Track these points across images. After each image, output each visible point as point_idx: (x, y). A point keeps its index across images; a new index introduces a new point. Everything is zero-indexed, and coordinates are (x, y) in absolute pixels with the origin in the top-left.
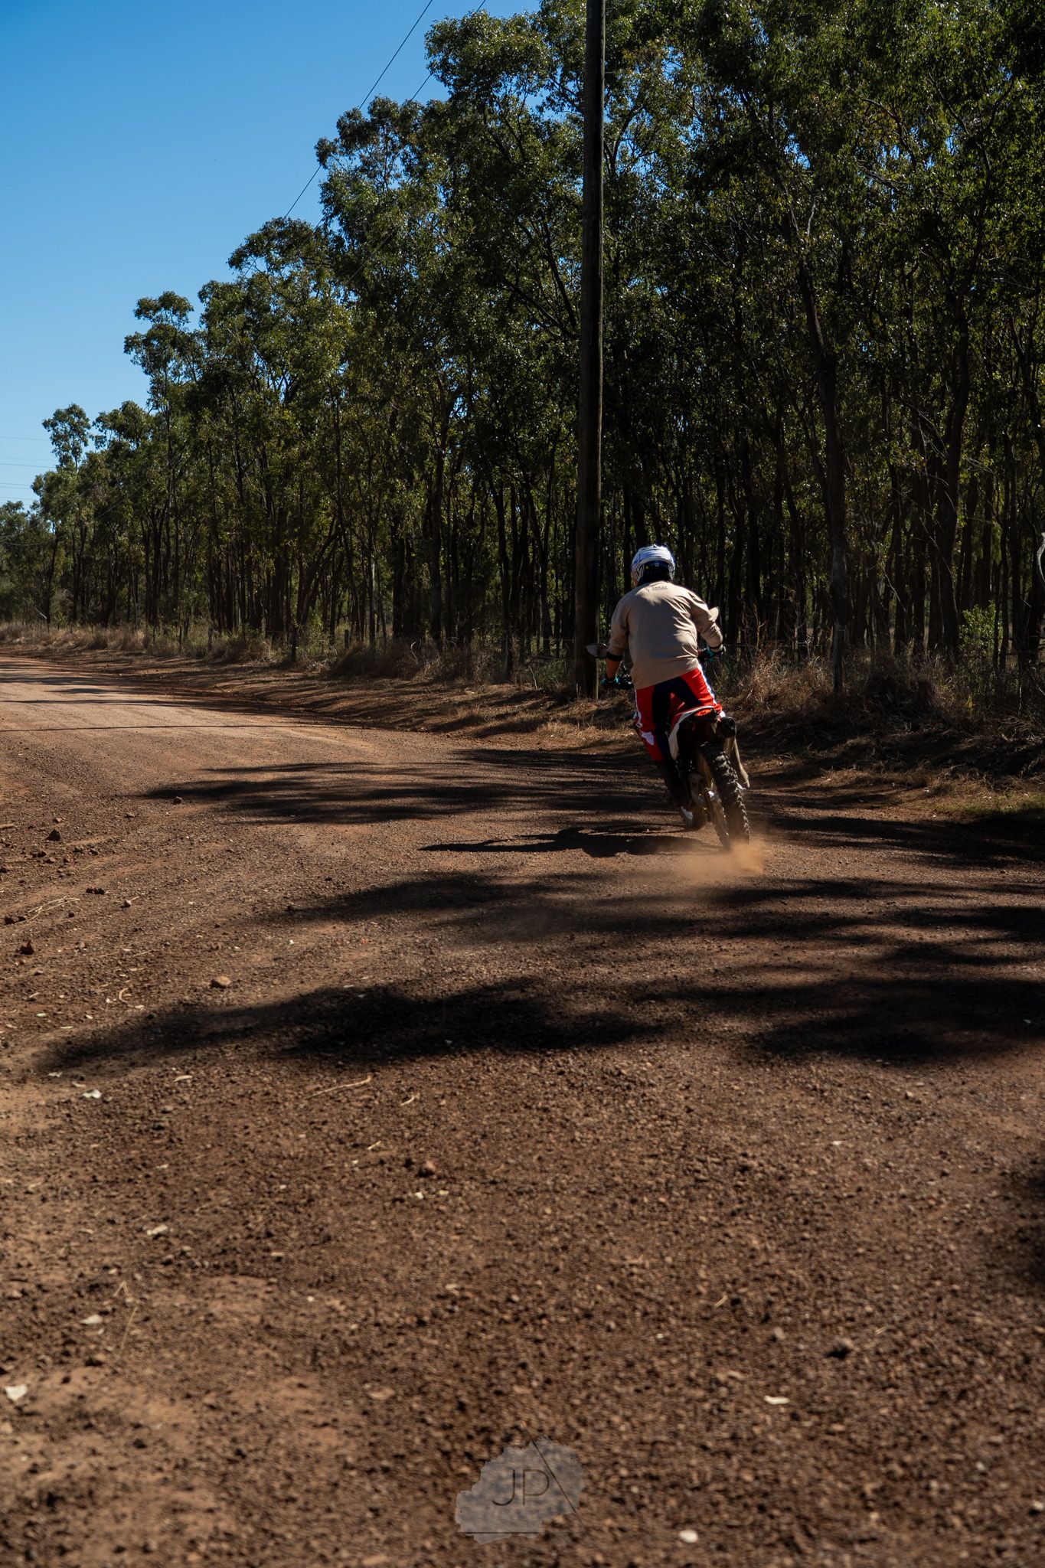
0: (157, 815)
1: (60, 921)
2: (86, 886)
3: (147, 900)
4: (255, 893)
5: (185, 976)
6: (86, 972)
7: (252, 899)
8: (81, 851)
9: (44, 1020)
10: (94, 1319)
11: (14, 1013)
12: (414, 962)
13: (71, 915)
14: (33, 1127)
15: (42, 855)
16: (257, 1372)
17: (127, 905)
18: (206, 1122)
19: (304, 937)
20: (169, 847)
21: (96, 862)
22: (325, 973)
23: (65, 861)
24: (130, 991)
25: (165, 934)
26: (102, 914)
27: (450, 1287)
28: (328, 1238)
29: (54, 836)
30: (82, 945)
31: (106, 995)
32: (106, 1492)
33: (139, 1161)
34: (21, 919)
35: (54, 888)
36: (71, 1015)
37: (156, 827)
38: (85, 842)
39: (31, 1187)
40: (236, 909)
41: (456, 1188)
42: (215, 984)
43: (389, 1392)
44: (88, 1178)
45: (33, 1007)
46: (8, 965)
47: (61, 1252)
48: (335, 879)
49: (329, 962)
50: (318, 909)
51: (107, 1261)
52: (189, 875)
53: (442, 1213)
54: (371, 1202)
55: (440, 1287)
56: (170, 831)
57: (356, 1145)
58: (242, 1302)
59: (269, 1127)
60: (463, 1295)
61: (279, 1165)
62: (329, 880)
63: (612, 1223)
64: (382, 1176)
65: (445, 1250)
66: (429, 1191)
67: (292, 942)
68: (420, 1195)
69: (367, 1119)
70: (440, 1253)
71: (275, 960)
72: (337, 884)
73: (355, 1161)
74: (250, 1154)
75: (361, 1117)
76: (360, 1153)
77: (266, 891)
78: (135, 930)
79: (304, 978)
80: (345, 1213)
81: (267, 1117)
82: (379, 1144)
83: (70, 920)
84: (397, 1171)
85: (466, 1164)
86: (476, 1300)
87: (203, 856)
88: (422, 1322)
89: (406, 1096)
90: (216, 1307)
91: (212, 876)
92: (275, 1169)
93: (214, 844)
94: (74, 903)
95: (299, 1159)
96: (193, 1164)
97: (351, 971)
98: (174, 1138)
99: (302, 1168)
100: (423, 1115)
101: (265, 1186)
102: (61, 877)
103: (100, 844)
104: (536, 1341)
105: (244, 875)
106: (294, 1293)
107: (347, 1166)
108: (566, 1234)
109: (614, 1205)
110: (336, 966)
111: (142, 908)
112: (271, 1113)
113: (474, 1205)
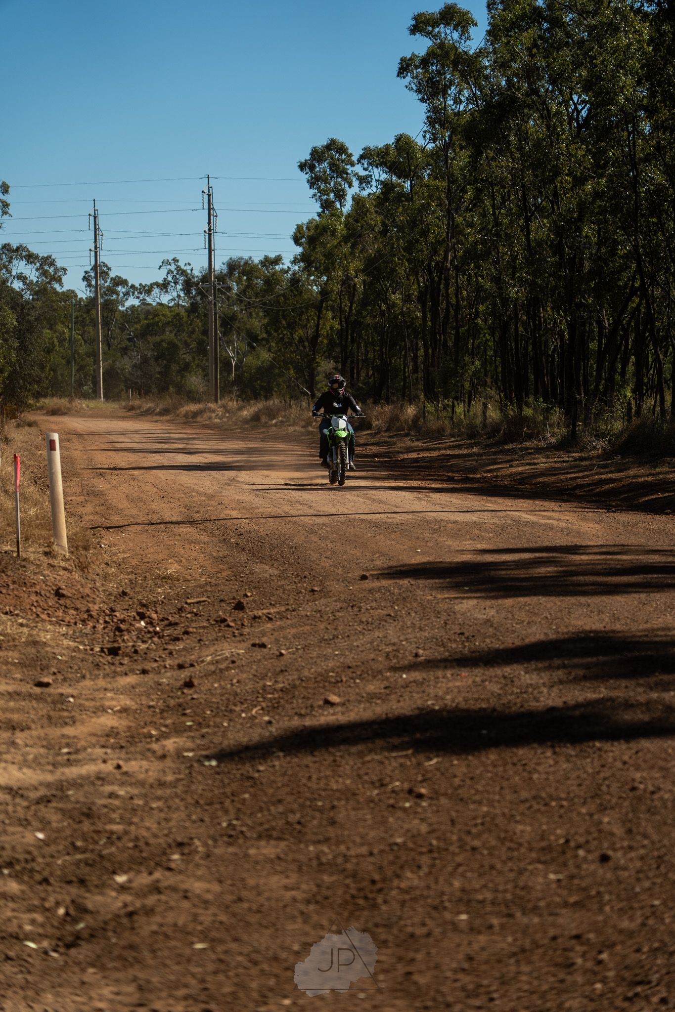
0: (341, 589)
1: (222, 666)
2: (252, 642)
3: (300, 651)
4: (394, 644)
5: (308, 698)
6: (232, 698)
7: (389, 649)
8: (260, 617)
9: (190, 727)
10: (176, 857)
11: (169, 722)
12: (495, 688)
13: (233, 662)
14: (164, 779)
15: (224, 620)
16: (265, 873)
17: (281, 655)
18: (284, 774)
19: (415, 674)
20: (339, 614)
21: (269, 625)
22: (420, 695)
23: (243, 625)
24: (263, 709)
25: (306, 673)
26: (260, 660)
27: (399, 840)
28: (335, 823)
29: (239, 607)
30: (235, 681)
31: (243, 711)
32: (158, 909)
33: (229, 794)
34: (192, 665)
35: (226, 644)
36: (212, 723)
37: (335, 598)
38: (265, 611)
39: (154, 805)
41: (434, 802)
42: (327, 702)
43: (334, 878)
44: (193, 802)
45: (183, 719)
46: (172, 694)
47: (166, 832)
48: (467, 634)
49: (427, 690)
51: (193, 836)
52: (345, 633)
53: (416, 813)
54: (373, 808)
55: (391, 841)
56: (345, 601)
57: (382, 785)
58: (269, 850)
59: (326, 777)
60: (405, 843)
61: (323, 793)
62: (462, 634)
63: (523, 814)
64: (389, 798)
65: (406, 826)
66: (416, 803)
67: (404, 676)
68: (407, 805)
69: (397, 772)
70: (402, 828)
71: (386, 688)
72: (467, 638)
73: (376, 792)
74: (306, 789)
75: (393, 771)
76: (383, 789)
77: (404, 643)
78: (282, 671)
79: (401, 699)
80: (353, 813)
81: (328, 773)
82: (398, 783)
83: (231, 665)
84: (402, 795)
85: (450, 791)
86: (410, 845)
87: (364, 619)
88: (371, 854)
89: (431, 759)
90: (252, 852)
91: (363, 634)
92: (320, 795)
93: (380, 611)
94: (238, 654)
95: (337, 790)
96: (266, 794)
97: (440, 693)
98: (258, 782)
99: (337, 794)
100: (438, 769)
101: (308, 803)
102: (235, 636)
103: (278, 613)
104: (434, 859)
105: (392, 632)
106: (302, 846)
107: (368, 794)
108: (488, 819)
109: (531, 807)
110: (431, 691)
111: (294, 656)
112: (333, 771)
113: (440, 809)
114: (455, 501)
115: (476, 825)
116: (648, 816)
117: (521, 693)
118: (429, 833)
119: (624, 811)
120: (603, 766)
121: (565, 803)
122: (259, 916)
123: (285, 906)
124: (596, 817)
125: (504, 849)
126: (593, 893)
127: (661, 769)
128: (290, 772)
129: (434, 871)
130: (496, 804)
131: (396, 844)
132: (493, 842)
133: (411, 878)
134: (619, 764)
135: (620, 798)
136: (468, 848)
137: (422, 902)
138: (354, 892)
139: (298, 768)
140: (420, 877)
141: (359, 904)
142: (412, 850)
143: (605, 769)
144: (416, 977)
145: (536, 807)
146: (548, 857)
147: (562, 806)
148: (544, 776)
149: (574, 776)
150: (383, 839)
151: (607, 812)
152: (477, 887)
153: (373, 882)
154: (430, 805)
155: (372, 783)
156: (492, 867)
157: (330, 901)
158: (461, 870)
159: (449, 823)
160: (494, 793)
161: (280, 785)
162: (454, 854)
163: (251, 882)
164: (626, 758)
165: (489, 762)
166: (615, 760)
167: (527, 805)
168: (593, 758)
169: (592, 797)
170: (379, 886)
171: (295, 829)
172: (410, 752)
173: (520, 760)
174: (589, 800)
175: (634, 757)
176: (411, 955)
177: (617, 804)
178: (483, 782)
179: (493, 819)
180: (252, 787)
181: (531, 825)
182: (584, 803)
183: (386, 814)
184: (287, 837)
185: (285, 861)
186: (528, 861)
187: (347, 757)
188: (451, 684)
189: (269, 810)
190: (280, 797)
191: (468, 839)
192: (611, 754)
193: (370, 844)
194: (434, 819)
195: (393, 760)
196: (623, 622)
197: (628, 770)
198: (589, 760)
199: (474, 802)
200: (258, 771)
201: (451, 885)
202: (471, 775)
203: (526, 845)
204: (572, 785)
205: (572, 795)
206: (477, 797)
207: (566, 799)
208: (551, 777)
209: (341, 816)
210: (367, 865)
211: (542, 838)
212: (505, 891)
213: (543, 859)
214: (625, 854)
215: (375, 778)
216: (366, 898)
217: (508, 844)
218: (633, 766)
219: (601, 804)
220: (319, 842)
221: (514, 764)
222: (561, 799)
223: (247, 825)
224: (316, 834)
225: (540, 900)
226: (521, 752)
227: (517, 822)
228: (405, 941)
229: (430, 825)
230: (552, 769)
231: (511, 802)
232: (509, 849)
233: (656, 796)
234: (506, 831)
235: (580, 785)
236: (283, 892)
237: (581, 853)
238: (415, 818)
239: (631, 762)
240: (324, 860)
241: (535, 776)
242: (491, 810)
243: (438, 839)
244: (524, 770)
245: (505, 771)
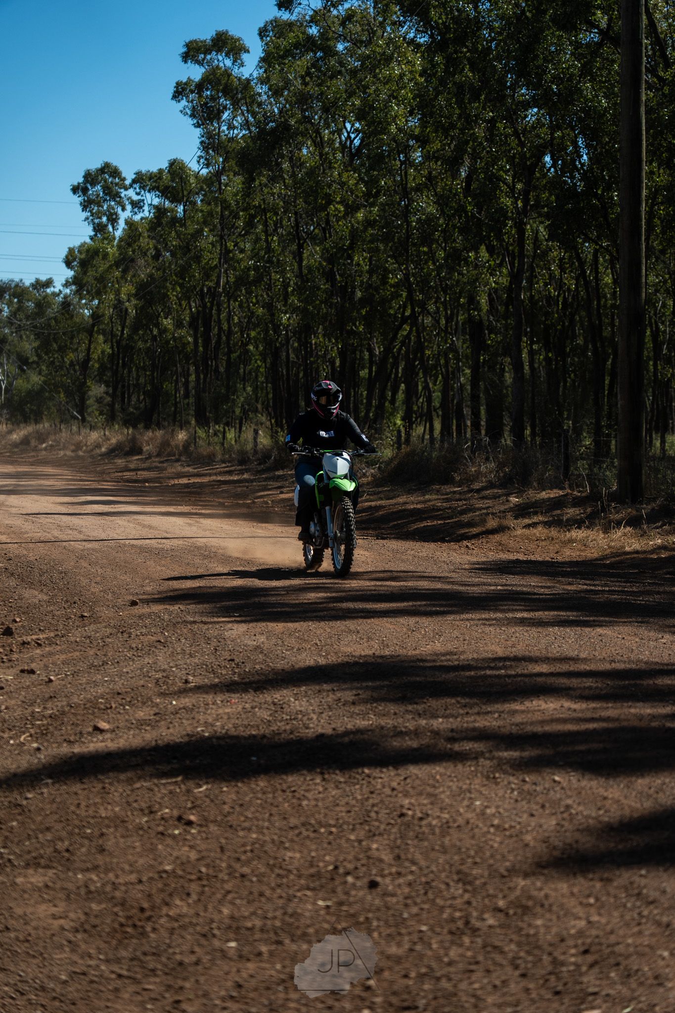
0: (111, 615)
2: (20, 668)
3: (70, 678)
4: (164, 671)
5: (77, 725)
7: (159, 675)
8: (28, 643)
12: (265, 715)
13: (2, 689)
16: (32, 901)
17: (51, 681)
18: (53, 802)
20: (109, 640)
21: (38, 651)
22: (190, 722)
23: (11, 650)
24: (31, 736)
25: (75, 699)
26: (28, 687)
27: (168, 868)
28: (104, 850)
29: (8, 632)
30: (3, 707)
31: (11, 738)
37: (104, 624)
38: (34, 637)
41: (204, 829)
42: (96, 728)
43: (103, 906)
48: (237, 660)
49: (197, 716)
52: (115, 659)
53: (186, 839)
54: (142, 836)
55: (161, 868)
56: (115, 627)
57: (151, 812)
58: (36, 878)
59: (95, 804)
60: (174, 871)
61: (92, 821)
62: (233, 660)
63: (292, 841)
64: (158, 825)
65: (175, 854)
66: (185, 830)
67: (174, 703)
68: (177, 832)
69: (166, 799)
70: (171, 855)
71: (155, 715)
72: (237, 665)
73: (145, 819)
74: (75, 817)
75: (162, 798)
76: (152, 815)
77: (174, 669)
78: (51, 697)
79: (171, 726)
80: (122, 840)
81: (98, 800)
82: (167, 811)
84: (171, 822)
85: (219, 818)
86: (180, 873)
87: (134, 646)
88: (140, 881)
89: (201, 787)
90: (19, 880)
91: (133, 660)
92: (88, 822)
93: (150, 637)
94: (7, 680)
95: (107, 818)
96: (34, 821)
97: (210, 720)
98: (26, 810)
99: (107, 822)
100: (207, 796)
101: (77, 831)
102: (3, 662)
103: (47, 639)
104: (204, 886)
105: (162, 658)
106: (70, 874)
107: (137, 821)
108: (257, 846)
109: (300, 833)
110: (201, 717)
111: (64, 683)
112: (102, 798)
113: (210, 836)
114: (225, 527)
115: (245, 852)
116: (416, 842)
117: (291, 719)
118: (198, 860)
119: (392, 837)
120: (372, 793)
121: (334, 830)
122: (26, 945)
123: (53, 935)
124: (364, 843)
125: (273, 876)
126: (362, 919)
127: (430, 795)
128: (58, 800)
129: (203, 898)
130: (265, 831)
131: (166, 871)
132: (263, 870)
133: (180, 906)
134: (387, 791)
135: (389, 824)
136: (237, 875)
137: (191, 930)
138: (122, 920)
139: (67, 796)
140: (189, 905)
141: (127, 932)
142: (181, 877)
143: (374, 796)
144: (184, 1006)
145: (305, 833)
146: (317, 883)
147: (331, 833)
148: (313, 803)
149: (343, 803)
150: (152, 866)
151: (376, 838)
152: (246, 914)
153: (142, 910)
154: (199, 832)
155: (142, 810)
156: (261, 894)
157: (98, 929)
158: (230, 897)
159: (218, 850)
160: (263, 820)
161: (48, 812)
162: (223, 881)
163: (19, 911)
164: (394, 784)
165: (259, 788)
166: (384, 787)
167: (297, 832)
168: (362, 784)
169: (361, 824)
170: (148, 914)
171: (63, 857)
172: (179, 779)
173: (289, 787)
174: (358, 826)
175: (402, 783)
176: (180, 983)
177: (385, 830)
178: (252, 809)
179: (262, 846)
180: (20, 814)
181: (300, 852)
182: (353, 830)
183: (154, 841)
184: (55, 865)
185: (54, 889)
186: (296, 888)
187: (115, 783)
188: (220, 711)
189: (37, 838)
190: (47, 825)
191: (237, 866)
192: (380, 780)
193: (139, 872)
194: (203, 846)
195: (162, 787)
196: (392, 649)
197: (396, 796)
198: (357, 787)
199: (243, 829)
200: (27, 799)
201: (220, 912)
202: (240, 802)
203: (295, 872)
204: (341, 811)
205: (341, 821)
206: (246, 824)
207: (334, 826)
208: (320, 804)
209: (110, 844)
210: (136, 893)
211: (312, 866)
212: (275, 918)
213: (312, 885)
214: (393, 880)
215: (144, 805)
216: (135, 926)
217: (277, 871)
218: (401, 792)
219: (370, 831)
220: (88, 870)
221: (284, 791)
222: (330, 826)
223: (15, 853)
224: (84, 861)
225: (308, 926)
226: (290, 779)
227: (286, 848)
228: (173, 969)
229: (200, 852)
230: (321, 796)
231: (280, 829)
232: (278, 875)
233: (424, 823)
234: (276, 858)
235: (349, 812)
236: (50, 921)
237: (350, 879)
238: (184, 845)
239: (400, 788)
240: (92, 888)
241: (305, 803)
242: (261, 837)
243: (207, 866)
244: (294, 797)
245: (274, 798)
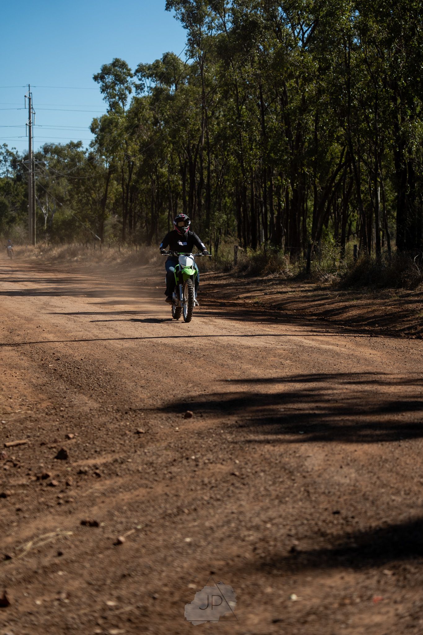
0: (167, 430)
1: (46, 561)
2: (80, 517)
3: (142, 535)
4: (257, 528)
7: (253, 536)
8: (85, 473)
13: (60, 554)
15: (46, 476)
17: (119, 543)
19: (308, 591)
20: (174, 469)
21: (97, 486)
23: (68, 484)
25: (156, 582)
26: (93, 552)
29: (62, 455)
30: (63, 596)
34: (8, 557)
35: (50, 517)
37: (164, 444)
38: (91, 462)
40: (235, 550)
48: (344, 512)
50: (323, 552)
52: (190, 504)
56: (177, 449)
62: (337, 513)
67: (294, 597)
71: (275, 622)
72: (345, 519)
77: (269, 525)
78: (124, 576)
83: (57, 561)
87: (206, 480)
91: (213, 506)
93: (219, 466)
94: (66, 538)
102: (59, 504)
103: (105, 465)
111: (135, 545)
